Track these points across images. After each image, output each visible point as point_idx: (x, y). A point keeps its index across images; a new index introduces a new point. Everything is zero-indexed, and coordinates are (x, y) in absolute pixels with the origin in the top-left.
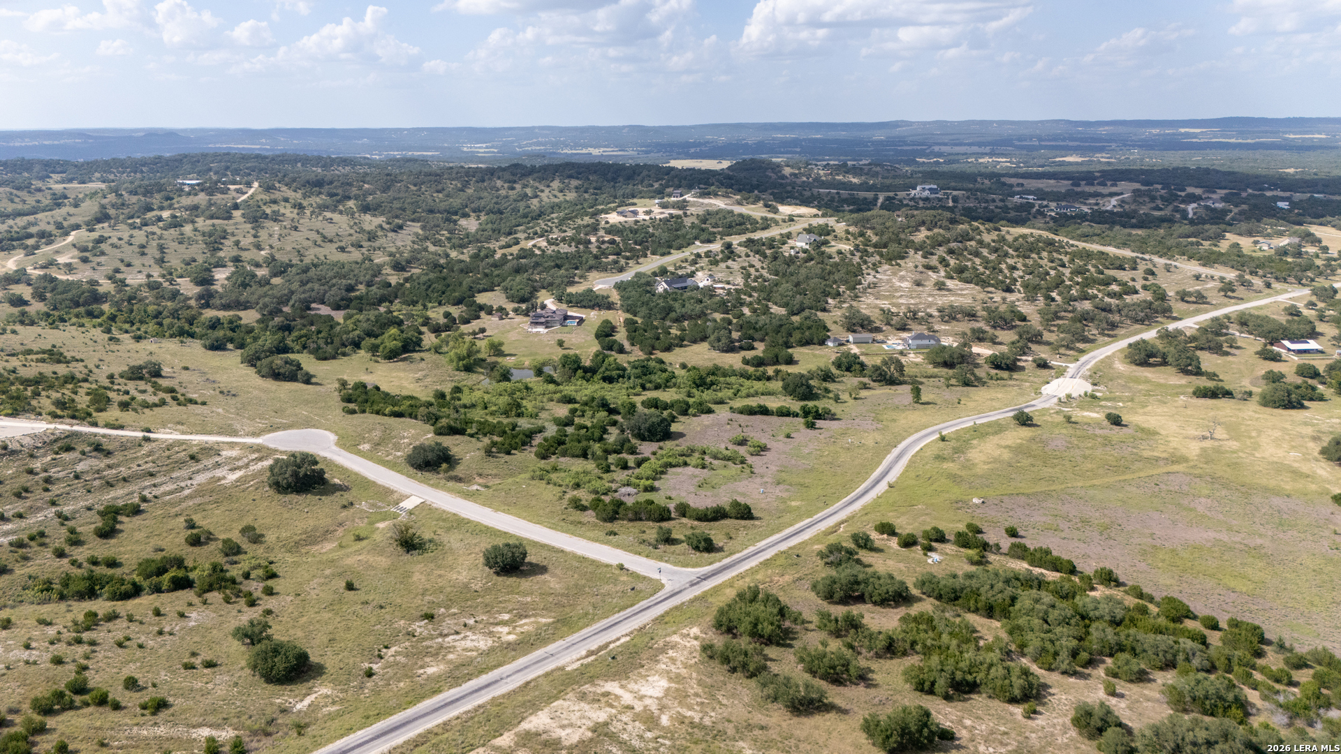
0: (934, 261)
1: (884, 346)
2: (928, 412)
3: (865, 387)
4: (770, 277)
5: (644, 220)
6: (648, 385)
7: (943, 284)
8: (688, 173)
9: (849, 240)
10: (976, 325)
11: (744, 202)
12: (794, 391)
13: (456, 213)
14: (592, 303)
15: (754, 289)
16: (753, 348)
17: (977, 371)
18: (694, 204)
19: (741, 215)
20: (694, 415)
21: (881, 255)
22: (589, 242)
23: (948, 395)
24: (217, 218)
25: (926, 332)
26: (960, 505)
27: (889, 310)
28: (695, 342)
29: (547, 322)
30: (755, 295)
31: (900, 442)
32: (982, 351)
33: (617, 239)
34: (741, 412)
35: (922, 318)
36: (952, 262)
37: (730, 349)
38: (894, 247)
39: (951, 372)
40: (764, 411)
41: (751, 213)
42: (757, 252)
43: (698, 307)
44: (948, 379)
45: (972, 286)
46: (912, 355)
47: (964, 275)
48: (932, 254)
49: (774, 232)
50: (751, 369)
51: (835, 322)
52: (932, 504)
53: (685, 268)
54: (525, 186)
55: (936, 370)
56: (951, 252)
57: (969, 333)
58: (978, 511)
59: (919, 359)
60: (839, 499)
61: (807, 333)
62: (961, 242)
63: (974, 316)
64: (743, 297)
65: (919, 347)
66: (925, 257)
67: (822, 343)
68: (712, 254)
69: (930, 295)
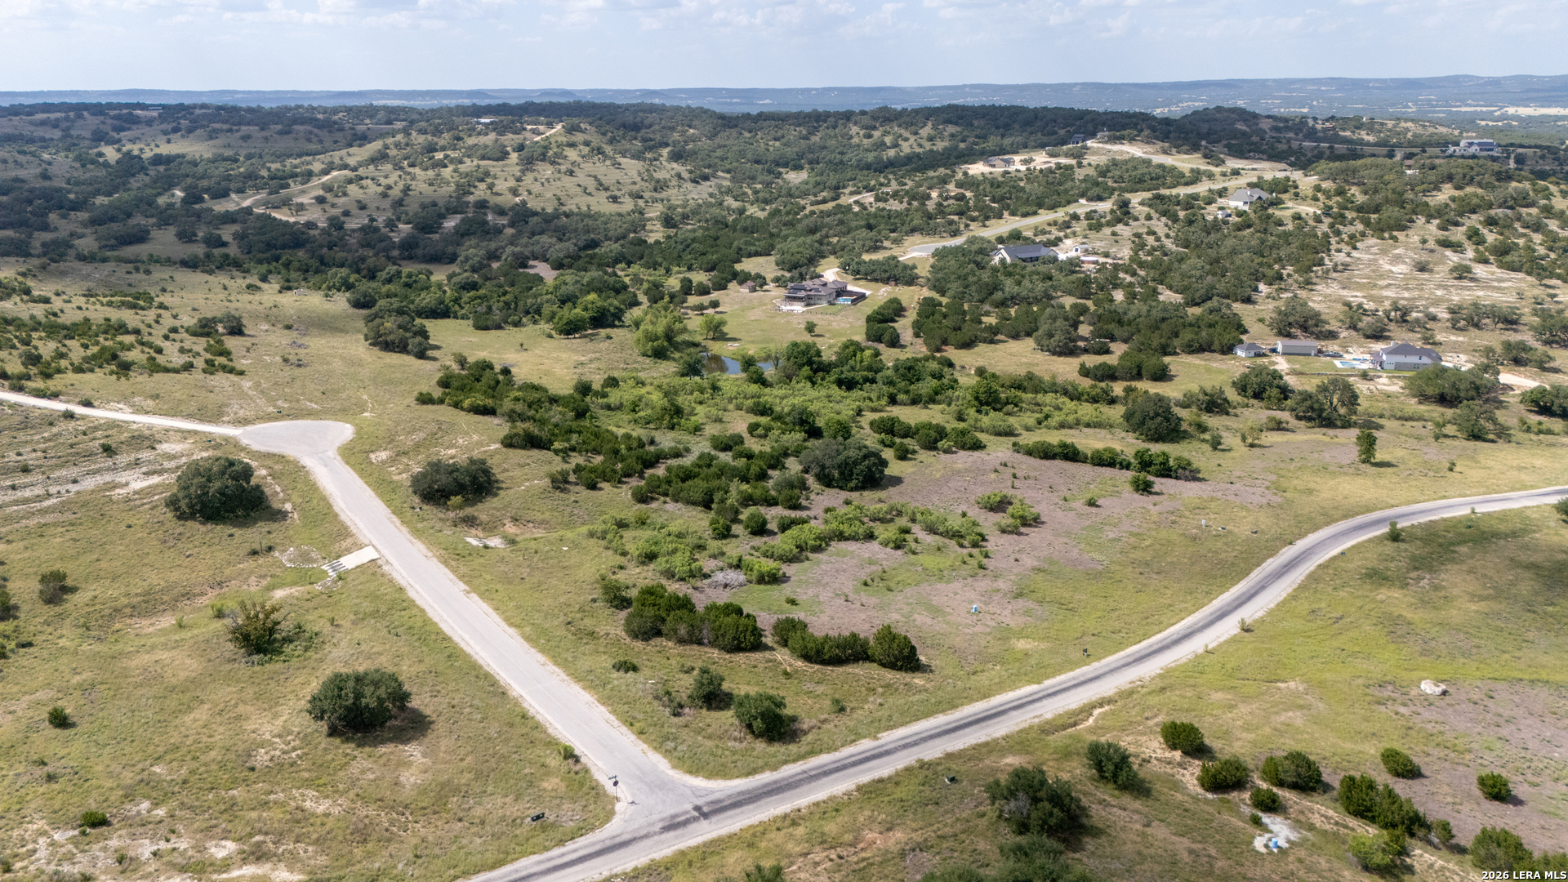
0: (1458, 234)
1: (1338, 363)
2: (1382, 482)
3: (1279, 427)
4: (1174, 248)
5: (1018, 171)
6: (901, 397)
7: (1468, 270)
8: (1109, 117)
9: (1317, 199)
10: (1514, 337)
11: (1174, 150)
12: (1143, 423)
13: (786, 165)
14: (887, 275)
15: (1142, 265)
16: (1107, 352)
17: (1500, 415)
18: (1096, 152)
19: (1161, 166)
20: (947, 451)
21: (1367, 223)
22: (929, 197)
23: (1436, 453)
24: (489, 159)
25: (1419, 344)
26: (1387, 693)
27: (1360, 306)
28: (1016, 336)
29: (809, 297)
30: (1142, 273)
31: (1302, 536)
32: (1519, 381)
33: (969, 194)
34: (1029, 453)
35: (1417, 320)
36: (1491, 237)
37: (1068, 350)
38: (1392, 212)
39: (1449, 412)
40: (1071, 455)
41: (1177, 164)
42: (1164, 214)
43: (1040, 287)
44: (1440, 425)
45: (1521, 275)
46: (1384, 380)
47: (1508, 258)
48: (1457, 224)
49: (1202, 188)
50: (1086, 383)
51: (1261, 320)
52: (1322, 684)
53: (1050, 232)
54: (886, 133)
55: (1422, 407)
56: (1491, 222)
57: (1499, 349)
58: (1426, 714)
59: (1396, 387)
60: (1121, 646)
61: (1204, 334)
62: (1512, 208)
63: (1514, 322)
64: (1121, 275)
65: (1399, 367)
66: (1442, 228)
67: (1228, 350)
68: (1096, 216)
69: (1440, 287)
